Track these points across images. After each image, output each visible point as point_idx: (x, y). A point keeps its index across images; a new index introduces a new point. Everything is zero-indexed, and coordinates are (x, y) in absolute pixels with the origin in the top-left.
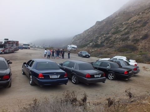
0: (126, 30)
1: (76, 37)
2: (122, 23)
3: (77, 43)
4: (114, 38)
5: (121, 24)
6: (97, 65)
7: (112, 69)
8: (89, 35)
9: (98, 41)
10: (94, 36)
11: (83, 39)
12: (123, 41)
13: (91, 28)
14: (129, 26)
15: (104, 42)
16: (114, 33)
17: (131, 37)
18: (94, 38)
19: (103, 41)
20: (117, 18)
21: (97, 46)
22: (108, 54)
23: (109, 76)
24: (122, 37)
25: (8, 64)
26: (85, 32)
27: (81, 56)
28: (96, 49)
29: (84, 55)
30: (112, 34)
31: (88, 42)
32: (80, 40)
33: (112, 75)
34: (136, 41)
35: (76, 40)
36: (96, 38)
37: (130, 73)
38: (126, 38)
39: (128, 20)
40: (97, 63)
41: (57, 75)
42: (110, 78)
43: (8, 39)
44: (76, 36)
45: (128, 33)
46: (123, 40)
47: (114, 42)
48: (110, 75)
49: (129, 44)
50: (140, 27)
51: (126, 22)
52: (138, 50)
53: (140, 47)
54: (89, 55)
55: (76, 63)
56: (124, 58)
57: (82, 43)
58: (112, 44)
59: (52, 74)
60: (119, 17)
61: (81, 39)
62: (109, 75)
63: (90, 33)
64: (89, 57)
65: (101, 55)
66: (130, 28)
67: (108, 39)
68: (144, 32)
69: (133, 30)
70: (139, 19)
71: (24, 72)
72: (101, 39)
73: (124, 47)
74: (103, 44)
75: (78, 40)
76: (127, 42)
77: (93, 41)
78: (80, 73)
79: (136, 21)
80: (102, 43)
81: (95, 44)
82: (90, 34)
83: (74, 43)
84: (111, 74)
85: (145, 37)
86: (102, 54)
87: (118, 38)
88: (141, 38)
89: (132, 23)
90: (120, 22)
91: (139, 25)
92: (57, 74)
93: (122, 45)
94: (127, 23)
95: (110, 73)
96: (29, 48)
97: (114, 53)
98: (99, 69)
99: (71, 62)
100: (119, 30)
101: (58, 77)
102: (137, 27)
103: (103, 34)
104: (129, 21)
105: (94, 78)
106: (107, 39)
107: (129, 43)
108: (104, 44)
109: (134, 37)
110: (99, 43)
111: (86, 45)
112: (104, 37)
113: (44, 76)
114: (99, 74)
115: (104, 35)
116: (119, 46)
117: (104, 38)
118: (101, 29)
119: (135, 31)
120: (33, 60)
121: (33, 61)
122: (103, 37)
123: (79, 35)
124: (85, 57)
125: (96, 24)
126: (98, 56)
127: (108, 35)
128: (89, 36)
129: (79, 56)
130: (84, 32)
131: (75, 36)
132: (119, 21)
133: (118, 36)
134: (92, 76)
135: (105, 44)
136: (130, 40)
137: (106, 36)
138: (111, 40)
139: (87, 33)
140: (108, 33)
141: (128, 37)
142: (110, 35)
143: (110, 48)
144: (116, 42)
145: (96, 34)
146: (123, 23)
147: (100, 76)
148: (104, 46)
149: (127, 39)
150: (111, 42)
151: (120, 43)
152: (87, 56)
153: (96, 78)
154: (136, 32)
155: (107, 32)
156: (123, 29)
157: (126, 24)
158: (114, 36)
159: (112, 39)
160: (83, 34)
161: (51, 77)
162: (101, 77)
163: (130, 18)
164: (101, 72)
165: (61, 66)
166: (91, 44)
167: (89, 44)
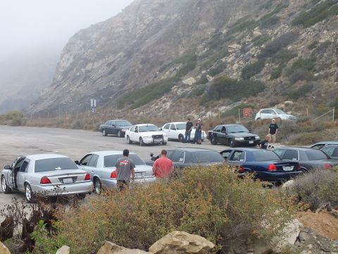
1: (80, 43)
3: (94, 76)
4: (311, 47)
8: (159, 27)
9: (223, 66)
10: (196, 34)
11: (129, 55)
15: (256, 68)
16: (304, 21)
18: (202, 50)
21: (225, 90)
29: (240, 137)
30: (295, 23)
32: (111, 58)
35: (87, 61)
36: (213, 45)
44: (82, 35)
47: (310, 65)
55: (300, 151)
57: (126, 76)
58: (301, 78)
61: (115, 53)
63: (162, 17)
67: (278, 53)
72: (243, 50)
74: (255, 78)
77: (199, 63)
80: (248, 72)
81: (211, 79)
82: (166, 21)
83: (75, 78)
87: (327, 44)
106: (274, 51)
108: (263, 80)
110: (235, 76)
112: (258, 41)
115: (257, 32)
117: (259, 44)
122: (248, 39)
123: (96, 27)
127: (277, 31)
128: (159, 34)
130: (127, 10)
131: (76, 35)
133: (325, 37)
135: (264, 78)
138: (292, 55)
139: (148, 18)
140: (274, 22)
142: (283, 29)
143: (295, 96)
144: (322, 68)
145: (203, 23)
148: (261, 88)
150: (299, 71)
155: (264, 13)
158: (307, 35)
159: (300, 49)
160: (126, 24)
166: (189, 80)
167: (177, 79)
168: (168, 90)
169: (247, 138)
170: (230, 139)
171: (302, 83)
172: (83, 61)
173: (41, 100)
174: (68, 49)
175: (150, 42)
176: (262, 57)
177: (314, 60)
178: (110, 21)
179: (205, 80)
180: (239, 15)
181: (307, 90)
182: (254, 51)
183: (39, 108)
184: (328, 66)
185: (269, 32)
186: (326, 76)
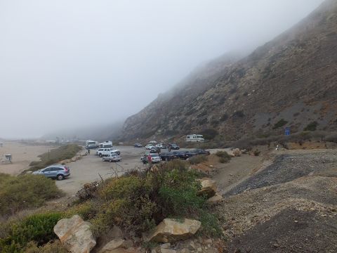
0: (203, 109)
3: (134, 130)
4: (190, 121)
5: (195, 100)
8: (150, 116)
9: (168, 127)
10: (160, 118)
11: (143, 124)
14: (205, 103)
15: (177, 127)
16: (188, 114)
17: (209, 118)
18: (162, 122)
19: (175, 125)
21: (169, 133)
24: (199, 119)
28: (169, 138)
30: (186, 115)
32: (138, 125)
34: (215, 123)
35: (131, 126)
36: (165, 121)
39: (203, 94)
44: (130, 118)
45: (204, 113)
46: (201, 123)
47: (190, 126)
49: (208, 128)
50: (218, 105)
51: (201, 97)
52: (218, 134)
53: (220, 131)
57: (142, 129)
61: (139, 123)
63: (151, 113)
66: (207, 106)
68: (223, 112)
69: (211, 109)
70: (216, 94)
72: (173, 123)
74: (176, 130)
75: (135, 124)
76: (205, 125)
77: (162, 126)
79: (212, 96)
80: (174, 128)
83: (128, 130)
85: (225, 118)
87: (194, 120)
88: (221, 120)
89: (208, 99)
91: (216, 102)
94: (203, 99)
100: (194, 110)
102: (214, 105)
104: (205, 96)
106: (181, 122)
107: (208, 126)
109: (213, 118)
110: (171, 129)
111: (153, 133)
112: (176, 120)
115: (176, 117)
118: (168, 106)
119: (213, 110)
122: (174, 119)
123: (133, 116)
127: (181, 117)
128: (150, 118)
130: (142, 111)
131: (128, 119)
133: (193, 118)
135: (179, 130)
136: (208, 122)
137: (178, 119)
138: (185, 123)
139: (147, 113)
140: (180, 114)
141: (206, 119)
142: (183, 116)
145: (162, 115)
146: (198, 99)
148: (178, 132)
149: (205, 121)
150: (187, 127)
151: (198, 127)
154: (214, 112)
156: (199, 107)
157: (201, 100)
158: (189, 118)
159: (187, 122)
160: (141, 115)
163: (205, 91)
166: (160, 131)
167: (156, 131)
168: (154, 134)
171: (188, 131)
173: (119, 137)
174: (126, 122)
175: (148, 120)
176: (178, 124)
177: (191, 124)
178: (137, 115)
179: (164, 131)
180: (171, 112)
182: (176, 122)
183: (119, 139)
184: (194, 126)
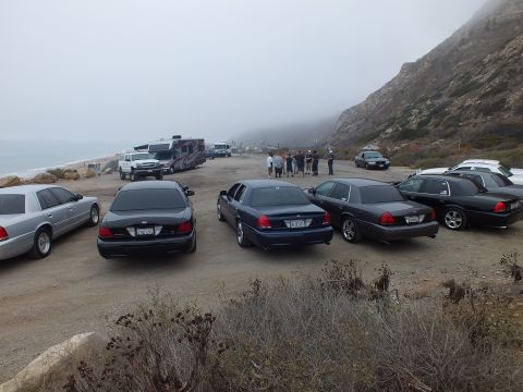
0: (497, 80)
1: (346, 115)
2: (481, 61)
3: (351, 131)
4: (459, 109)
5: (480, 63)
6: (411, 188)
7: (456, 198)
8: (382, 105)
9: (409, 122)
10: (399, 108)
11: (367, 120)
12: (486, 115)
13: (389, 84)
14: (505, 65)
15: (426, 122)
16: (457, 94)
17: (512, 98)
18: (399, 114)
19: (424, 118)
20: (464, 47)
21: (406, 134)
22: (443, 156)
23: (448, 219)
24: (484, 102)
25: (187, 195)
26: (372, 97)
27: (364, 167)
28: (403, 145)
29: (372, 162)
30: (451, 96)
31: (382, 127)
32: (360, 122)
33: (457, 216)
36: (405, 112)
37: (514, 209)
38: (498, 103)
39: (502, 47)
40: (412, 183)
41: (304, 219)
42: (452, 224)
43: (179, 137)
44: (347, 112)
45: (502, 88)
46: (488, 111)
47: (457, 119)
48: (451, 214)
49: (506, 122)
51: (495, 54)
54: (387, 162)
55: (353, 186)
56: (494, 166)
57: (364, 131)
58: (451, 126)
59: (293, 216)
60: (471, 44)
61: (361, 119)
62: (448, 216)
63: (384, 101)
64: (386, 167)
65: (419, 161)
66: (510, 71)
67: (440, 113)
69: (519, 78)
71: (222, 216)
72: (420, 113)
73: (491, 132)
74: (424, 128)
75: (354, 122)
76: (499, 116)
77: (396, 122)
78: (363, 211)
80: (420, 124)
81: (400, 129)
82: (386, 103)
83: (342, 132)
84: (455, 213)
86: (422, 157)
87: (470, 105)
89: (514, 55)
90: (474, 57)
92: (305, 215)
93: (483, 128)
94: (499, 59)
95: (449, 210)
96: (229, 155)
97: (461, 152)
98: (418, 200)
99: (338, 184)
100: (473, 83)
101: (308, 224)
103: (423, 100)
104: (506, 52)
105: (406, 224)
106: (437, 112)
107: (507, 117)
110: (414, 127)
112: (428, 107)
113: (271, 223)
114: (418, 214)
115: (429, 102)
116: (474, 130)
117: (429, 109)
118: (417, 84)
120: (242, 182)
121: (243, 186)
122: (423, 106)
123: (354, 107)
124: (376, 167)
125: (402, 72)
126: (413, 163)
127: (440, 101)
128: (382, 109)
129: (358, 166)
130: (368, 99)
131: (344, 112)
132: (472, 55)
133: (469, 102)
134: (399, 220)
135: (430, 128)
136: (509, 108)
137: (432, 105)
138: (447, 114)
139: (377, 101)
140: (439, 96)
141: (503, 101)
142: (445, 99)
143: (446, 137)
144: (464, 120)
145: (404, 102)
146: (486, 60)
147: (421, 220)
148: (427, 133)
149: (499, 106)
150: (451, 121)
151: (478, 121)
152: (382, 166)
153: (411, 224)
155: (435, 92)
156: (487, 77)
157: (495, 61)
158: (458, 102)
159: (453, 110)
160: (367, 105)
161: (288, 226)
162: (424, 222)
163: (508, 42)
164: (424, 207)
165: (311, 195)
166: (390, 130)
167: (384, 130)
168: (378, 136)
169: (378, 163)
170: (366, 163)
171: (452, 129)
172: (347, 124)
174: (340, 118)
175: (377, 112)
176: (430, 116)
177: (460, 115)
179: (397, 130)
181: (455, 132)
182: (426, 113)
184: (468, 119)
185: (436, 102)
186: (467, 125)
